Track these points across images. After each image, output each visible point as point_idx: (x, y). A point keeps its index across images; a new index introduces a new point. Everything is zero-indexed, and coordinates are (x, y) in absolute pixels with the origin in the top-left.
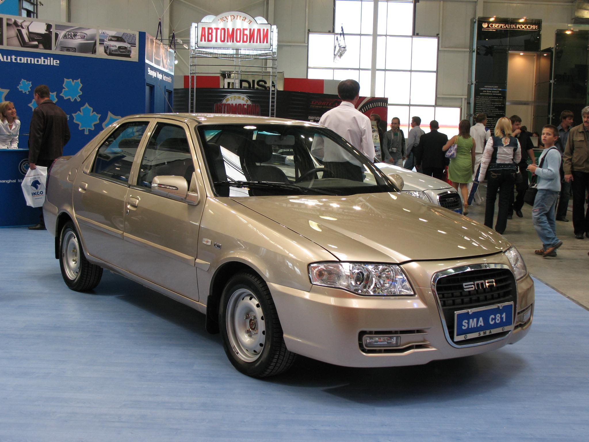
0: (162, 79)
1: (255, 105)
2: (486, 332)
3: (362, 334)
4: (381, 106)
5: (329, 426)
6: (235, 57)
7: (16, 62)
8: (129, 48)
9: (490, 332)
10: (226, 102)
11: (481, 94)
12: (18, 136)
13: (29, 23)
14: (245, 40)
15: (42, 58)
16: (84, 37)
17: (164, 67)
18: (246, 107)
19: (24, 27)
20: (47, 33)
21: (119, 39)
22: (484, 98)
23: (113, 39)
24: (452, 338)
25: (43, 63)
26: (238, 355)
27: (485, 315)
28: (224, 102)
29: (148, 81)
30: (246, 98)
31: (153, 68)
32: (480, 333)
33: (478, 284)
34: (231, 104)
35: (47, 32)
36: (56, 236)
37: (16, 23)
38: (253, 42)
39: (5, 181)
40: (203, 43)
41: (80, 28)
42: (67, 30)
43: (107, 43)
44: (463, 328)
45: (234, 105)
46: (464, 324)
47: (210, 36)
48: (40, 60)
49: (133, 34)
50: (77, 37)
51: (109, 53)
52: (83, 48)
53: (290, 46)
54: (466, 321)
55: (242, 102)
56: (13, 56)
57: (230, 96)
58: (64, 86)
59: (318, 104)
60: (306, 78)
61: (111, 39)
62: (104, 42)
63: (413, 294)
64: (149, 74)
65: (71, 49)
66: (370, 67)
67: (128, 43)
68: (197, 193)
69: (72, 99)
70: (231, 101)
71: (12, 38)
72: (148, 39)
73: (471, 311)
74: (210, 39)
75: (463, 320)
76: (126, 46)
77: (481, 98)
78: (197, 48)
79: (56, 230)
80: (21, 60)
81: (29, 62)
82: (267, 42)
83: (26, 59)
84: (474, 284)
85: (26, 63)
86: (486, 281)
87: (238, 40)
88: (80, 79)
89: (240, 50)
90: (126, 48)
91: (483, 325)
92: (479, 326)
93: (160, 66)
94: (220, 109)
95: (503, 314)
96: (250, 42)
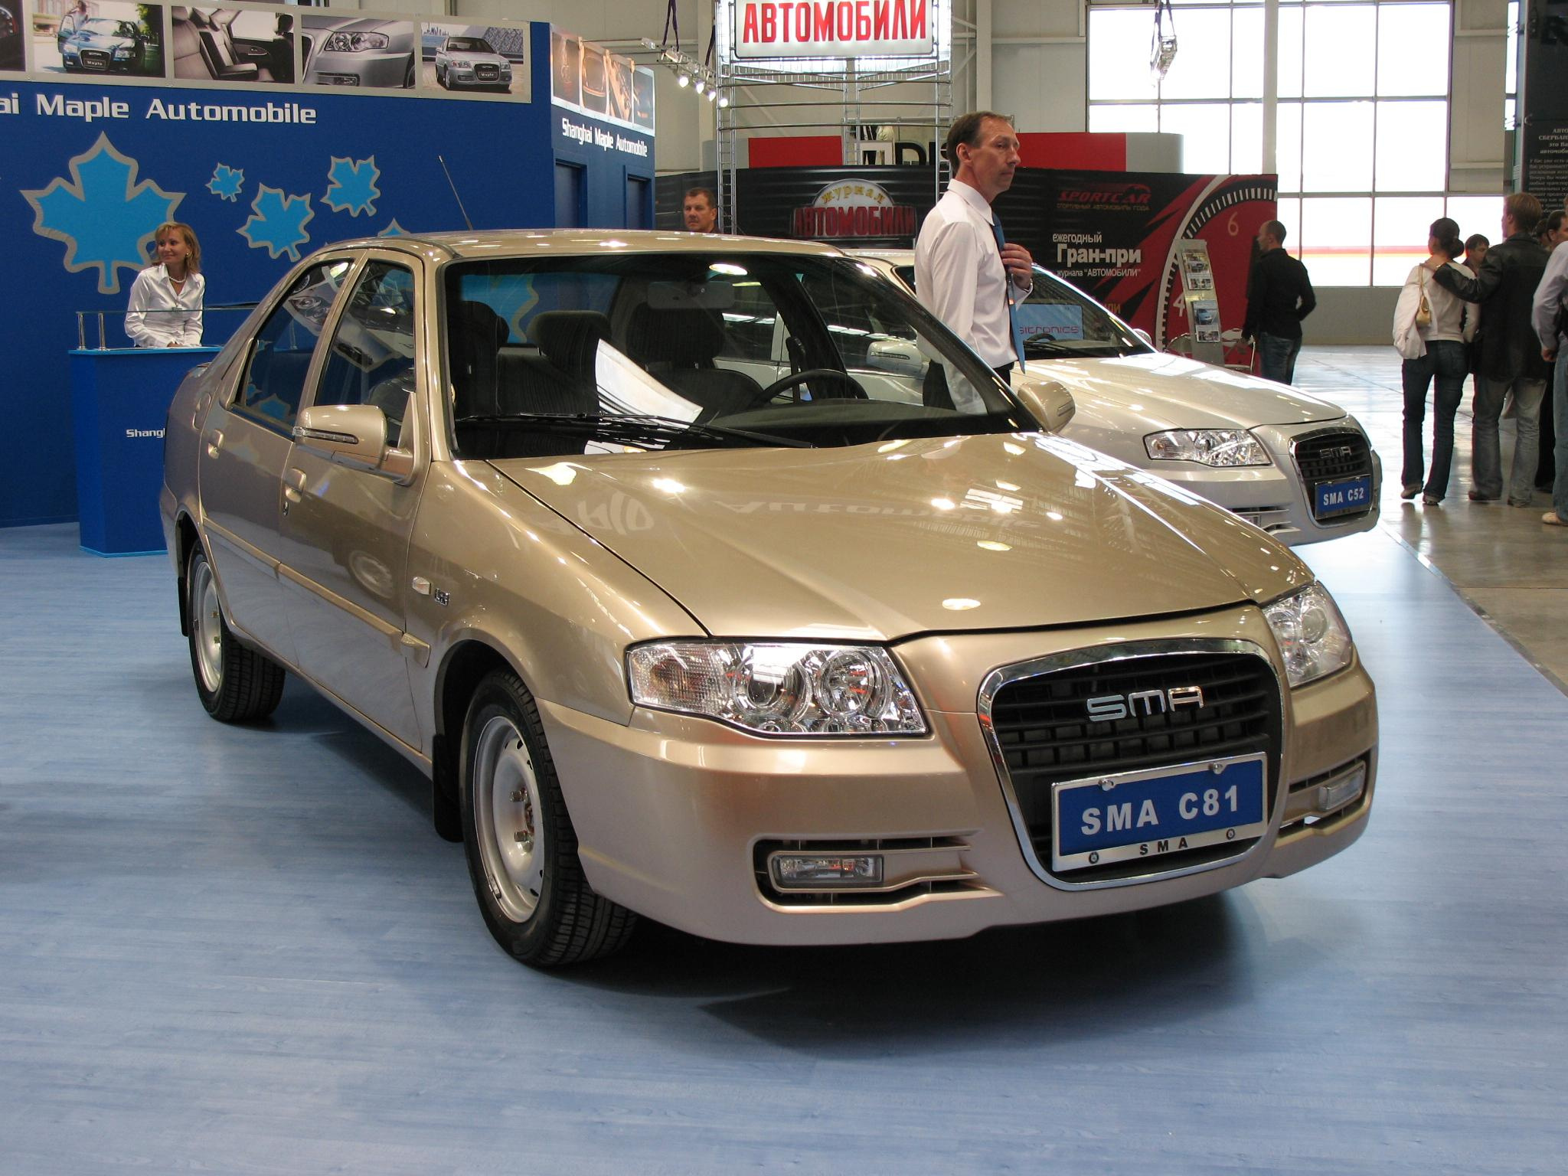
0: (612, 147)
1: (904, 209)
2: (1166, 842)
3: (763, 849)
4: (1259, 197)
5: (649, 1113)
6: (844, 79)
7: (200, 119)
8: (505, 68)
9: (1183, 843)
10: (826, 203)
11: (1542, 152)
12: (201, 313)
13: (232, 15)
14: (863, 32)
15: (270, 105)
16: (382, 43)
17: (618, 115)
18: (877, 214)
19: (219, 27)
20: (279, 40)
21: (475, 45)
22: (1553, 163)
23: (459, 45)
24: (1046, 861)
25: (271, 119)
26: (501, 904)
27: (1165, 793)
28: (819, 203)
29: (560, 153)
30: (877, 191)
31: (577, 119)
32: (1146, 845)
33: (1139, 703)
34: (837, 209)
35: (281, 37)
36: (179, 574)
37: (196, 18)
38: (886, 37)
39: (153, 433)
40: (752, 47)
41: (369, 22)
42: (335, 28)
43: (442, 56)
44: (1085, 830)
45: (846, 209)
46: (1086, 817)
47: (769, 26)
48: (263, 110)
49: (514, 30)
50: (362, 45)
51: (451, 84)
52: (379, 73)
53: (1038, 45)
54: (1096, 811)
55: (867, 202)
56: (192, 104)
57: (834, 188)
58: (330, 176)
59: (1081, 200)
60: (1084, 131)
61: (456, 45)
62: (436, 55)
63: (923, 730)
64: (564, 134)
65: (345, 78)
66: (1260, 94)
67: (500, 54)
68: (413, 453)
69: (355, 211)
70: (838, 199)
71: (188, 57)
72: (558, 39)
73: (1109, 780)
74: (769, 35)
75: (1083, 810)
76: (497, 63)
77: (1543, 163)
78: (735, 62)
79: (178, 559)
80: (212, 113)
81: (235, 118)
82: (923, 36)
83: (225, 109)
84: (1125, 702)
85: (227, 119)
86: (1171, 692)
87: (845, 32)
88: (372, 158)
89: (859, 59)
90: (495, 68)
91: (1154, 821)
92: (1140, 824)
93: (604, 111)
94: (809, 224)
95: (1227, 789)
96: (877, 37)
